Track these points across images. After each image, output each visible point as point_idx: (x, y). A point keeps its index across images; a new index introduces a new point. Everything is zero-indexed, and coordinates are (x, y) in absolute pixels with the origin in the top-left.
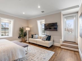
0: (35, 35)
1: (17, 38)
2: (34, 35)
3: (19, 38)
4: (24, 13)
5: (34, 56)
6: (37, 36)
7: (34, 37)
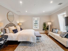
0: (56, 29)
1: (42, 30)
2: (54, 30)
3: (43, 30)
4: (44, 11)
5: (43, 46)
6: (57, 30)
7: (53, 31)
